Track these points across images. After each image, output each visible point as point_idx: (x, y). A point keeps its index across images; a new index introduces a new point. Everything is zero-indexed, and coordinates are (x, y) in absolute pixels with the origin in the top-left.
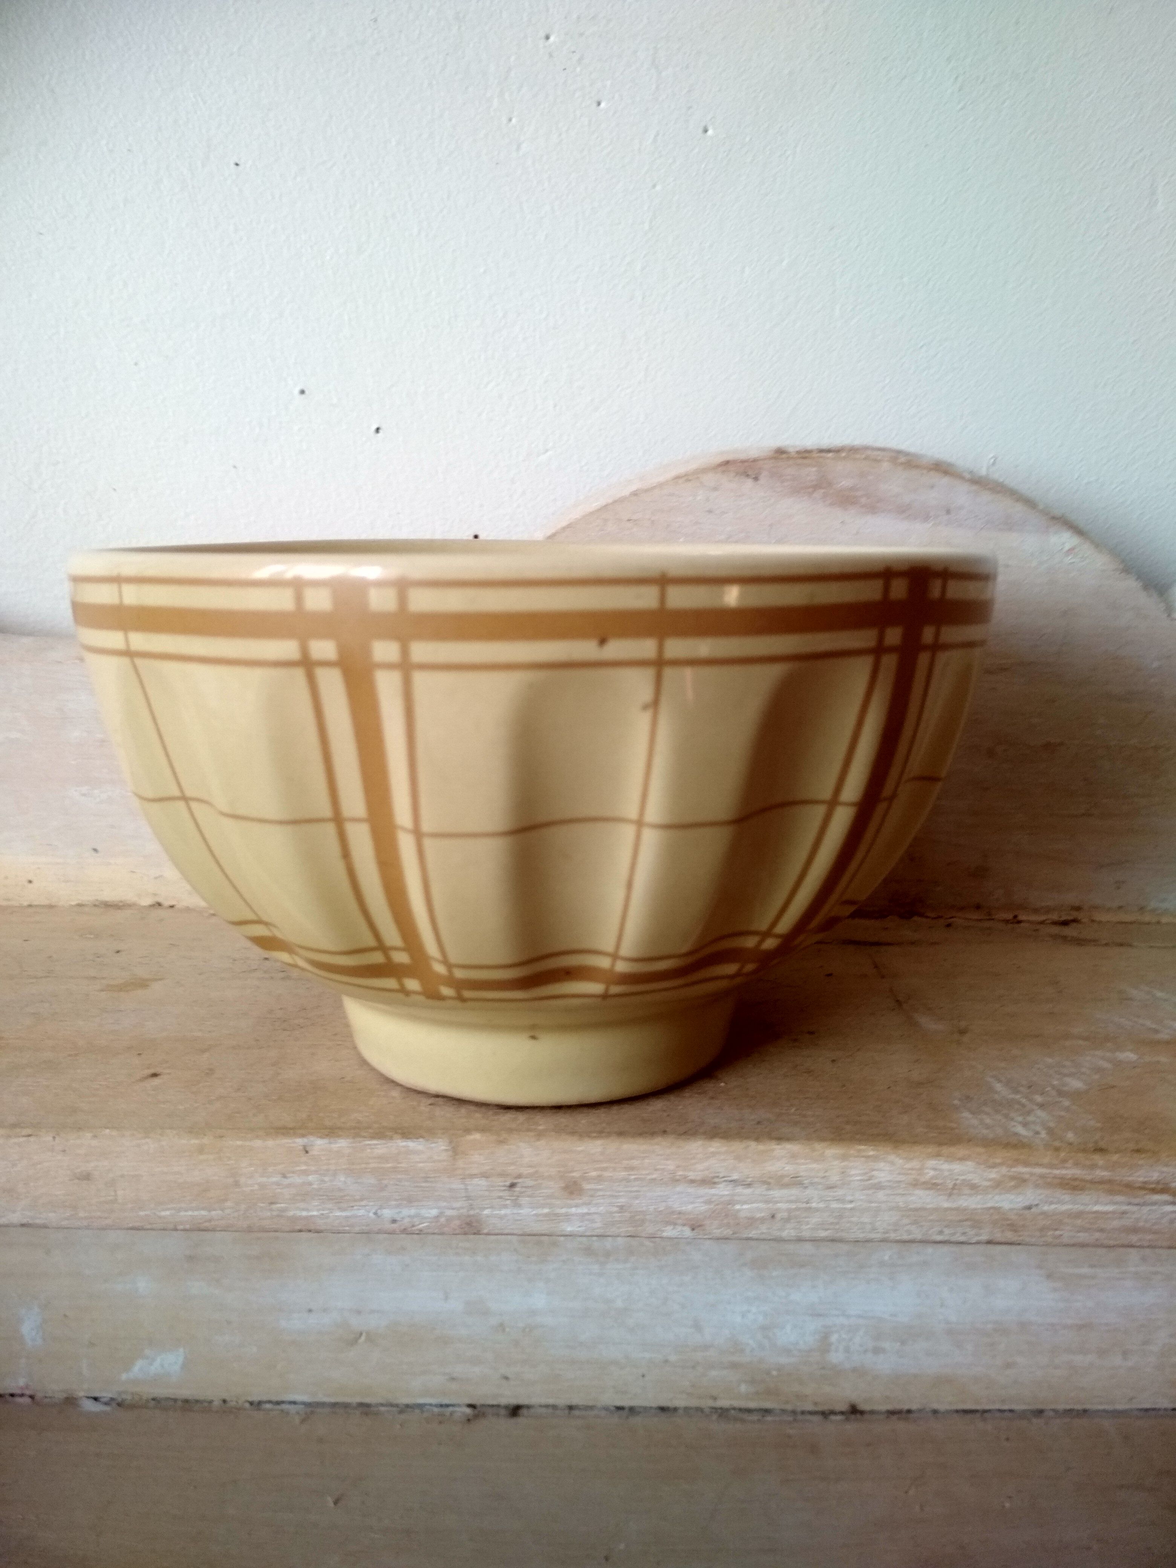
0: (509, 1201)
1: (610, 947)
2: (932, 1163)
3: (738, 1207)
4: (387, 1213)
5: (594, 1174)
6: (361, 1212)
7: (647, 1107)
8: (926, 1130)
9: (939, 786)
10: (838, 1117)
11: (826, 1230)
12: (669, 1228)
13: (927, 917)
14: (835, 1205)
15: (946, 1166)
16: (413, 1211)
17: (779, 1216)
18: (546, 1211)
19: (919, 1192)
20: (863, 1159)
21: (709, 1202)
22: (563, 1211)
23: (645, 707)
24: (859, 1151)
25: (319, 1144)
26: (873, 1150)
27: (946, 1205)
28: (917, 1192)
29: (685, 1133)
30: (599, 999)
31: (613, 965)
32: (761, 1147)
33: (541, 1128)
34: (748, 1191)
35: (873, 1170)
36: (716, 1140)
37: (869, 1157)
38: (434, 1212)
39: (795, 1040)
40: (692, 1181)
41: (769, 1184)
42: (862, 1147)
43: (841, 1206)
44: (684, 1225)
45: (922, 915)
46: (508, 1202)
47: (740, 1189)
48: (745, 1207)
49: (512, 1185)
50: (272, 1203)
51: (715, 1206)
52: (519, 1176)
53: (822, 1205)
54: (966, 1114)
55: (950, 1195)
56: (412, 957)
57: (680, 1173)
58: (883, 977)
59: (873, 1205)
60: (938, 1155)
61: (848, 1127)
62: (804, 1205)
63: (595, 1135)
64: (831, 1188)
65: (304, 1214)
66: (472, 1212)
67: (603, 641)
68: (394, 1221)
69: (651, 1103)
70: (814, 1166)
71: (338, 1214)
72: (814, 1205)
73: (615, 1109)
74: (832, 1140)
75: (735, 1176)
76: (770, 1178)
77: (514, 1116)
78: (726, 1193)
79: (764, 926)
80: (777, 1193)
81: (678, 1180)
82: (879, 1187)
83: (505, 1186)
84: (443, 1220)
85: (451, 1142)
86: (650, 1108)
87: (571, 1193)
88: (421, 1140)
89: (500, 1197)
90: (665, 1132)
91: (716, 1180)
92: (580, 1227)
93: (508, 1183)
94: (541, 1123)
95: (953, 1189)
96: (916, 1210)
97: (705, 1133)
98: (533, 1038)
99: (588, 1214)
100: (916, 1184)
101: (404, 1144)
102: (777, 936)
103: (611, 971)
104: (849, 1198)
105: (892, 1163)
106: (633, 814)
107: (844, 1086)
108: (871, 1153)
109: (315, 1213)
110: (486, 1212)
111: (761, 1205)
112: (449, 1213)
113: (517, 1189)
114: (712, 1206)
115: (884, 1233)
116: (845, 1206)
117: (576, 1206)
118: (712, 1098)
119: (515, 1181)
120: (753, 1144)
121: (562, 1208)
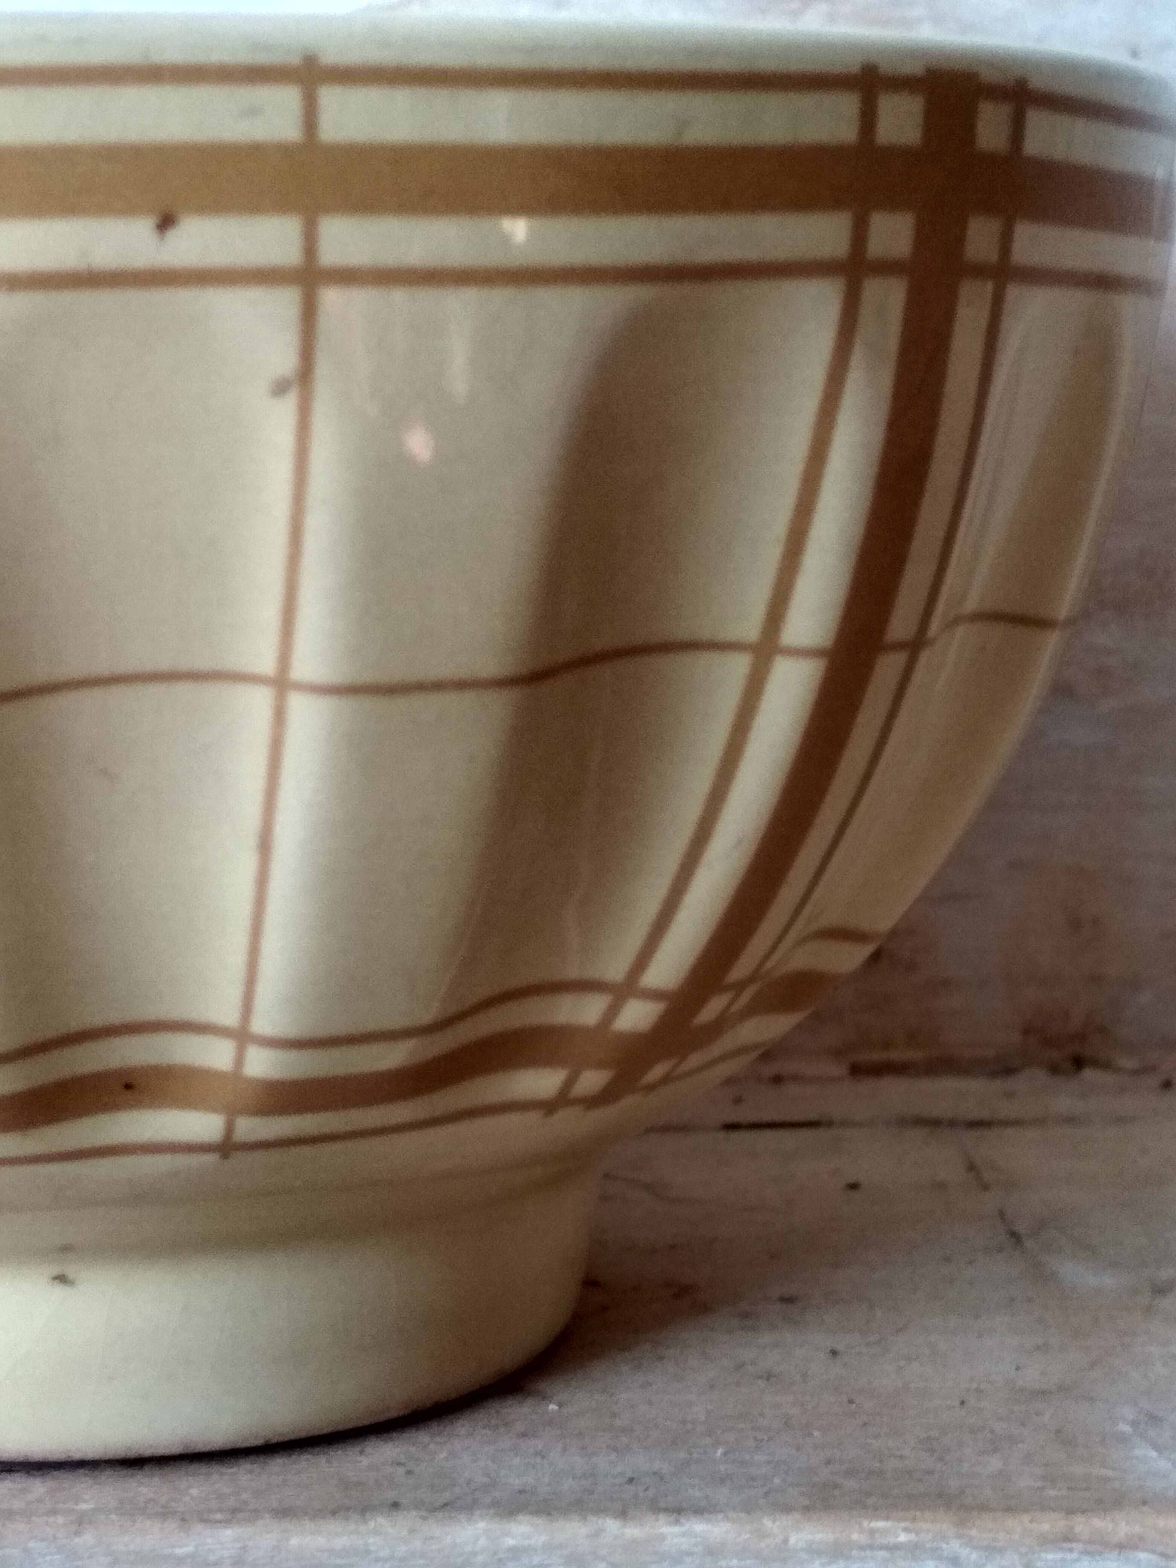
1: (229, 1017)
7: (359, 1458)
8: (1040, 1484)
9: (1052, 641)
10: (828, 1462)
13: (1118, 1070)
20: (882, 1553)
23: (280, 388)
24: (872, 1532)
26: (906, 1530)
29: (446, 1505)
30: (211, 1159)
31: (239, 1060)
33: (84, 1506)
36: (521, 1517)
37: (893, 1548)
39: (746, 1315)
42: (880, 1524)
45: (1105, 1065)
54: (1144, 1451)
58: (986, 1187)
61: (850, 1484)
63: (219, 1516)
67: (166, 222)
69: (369, 1450)
73: (278, 1464)
74: (807, 1510)
77: (19, 1486)
79: (613, 965)
86: (365, 1461)
90: (395, 1506)
94: (86, 1497)
97: (495, 1504)
98: (62, 1279)
103: (236, 1074)
106: (267, 665)
107: (851, 1402)
108: (903, 1538)
118: (524, 1435)
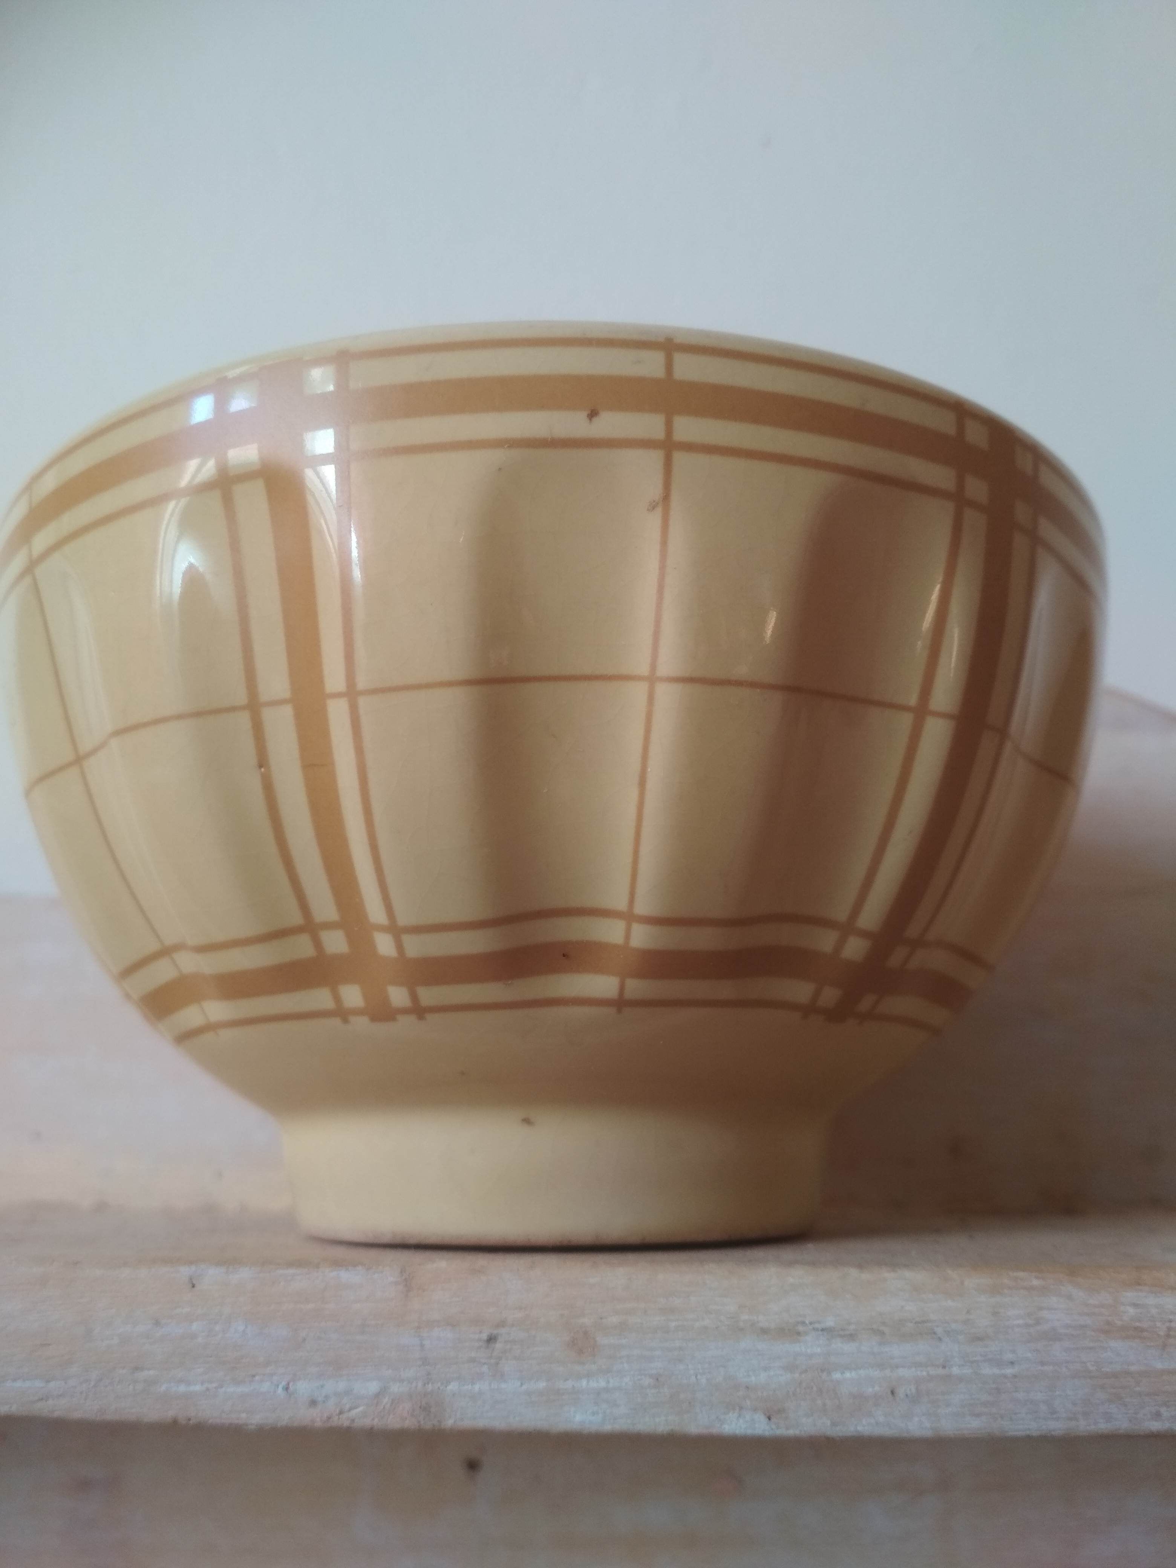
0: (486, 1366)
2: (1130, 1295)
3: (837, 1376)
4: (303, 1388)
5: (614, 1320)
6: (266, 1387)
11: (978, 1415)
12: (732, 1416)
14: (987, 1370)
15: (1151, 1300)
16: (342, 1386)
17: (901, 1392)
18: (542, 1385)
19: (1115, 1344)
21: (790, 1368)
22: (569, 1384)
23: (654, 507)
25: (212, 1275)
27: (1159, 1366)
28: (1113, 1344)
30: (611, 1011)
31: (628, 935)
32: (866, 1276)
34: (849, 1347)
35: (1041, 1309)
38: (373, 1387)
40: (764, 1331)
41: (883, 1333)
43: (996, 1371)
44: (755, 1410)
46: (485, 1369)
47: (838, 1345)
48: (848, 1375)
49: (491, 1339)
50: (137, 1369)
51: (801, 1373)
52: (502, 1324)
53: (967, 1371)
55: (1164, 1346)
56: (351, 940)
57: (745, 1317)
59: (1046, 1368)
60: (1138, 1283)
62: (940, 1371)
64: (977, 1339)
65: (182, 1388)
66: (430, 1387)
67: (593, 414)
68: (313, 1403)
70: (950, 1303)
71: (231, 1389)
72: (955, 1370)
75: (830, 1322)
76: (884, 1323)
78: (819, 1350)
79: (841, 914)
80: (897, 1350)
81: (742, 1330)
82: (1053, 1336)
83: (479, 1340)
84: (386, 1400)
85: (402, 1271)
87: (581, 1352)
88: (360, 1268)
89: (472, 1360)
91: (801, 1328)
92: (593, 1414)
93: (484, 1336)
95: (1168, 1336)
96: (1115, 1375)
98: (527, 1121)
99: (607, 1390)
100: (1108, 1330)
101: (334, 1274)
102: (864, 934)
103: (626, 946)
104: (1009, 1356)
105: (1070, 1297)
106: (644, 669)
109: (197, 1388)
110: (453, 1387)
111: (875, 1373)
112: (395, 1388)
113: (499, 1346)
114: (797, 1375)
115: (1070, 1419)
116: (1003, 1371)
117: (589, 1375)
119: (495, 1332)
120: (853, 1272)
121: (566, 1380)
